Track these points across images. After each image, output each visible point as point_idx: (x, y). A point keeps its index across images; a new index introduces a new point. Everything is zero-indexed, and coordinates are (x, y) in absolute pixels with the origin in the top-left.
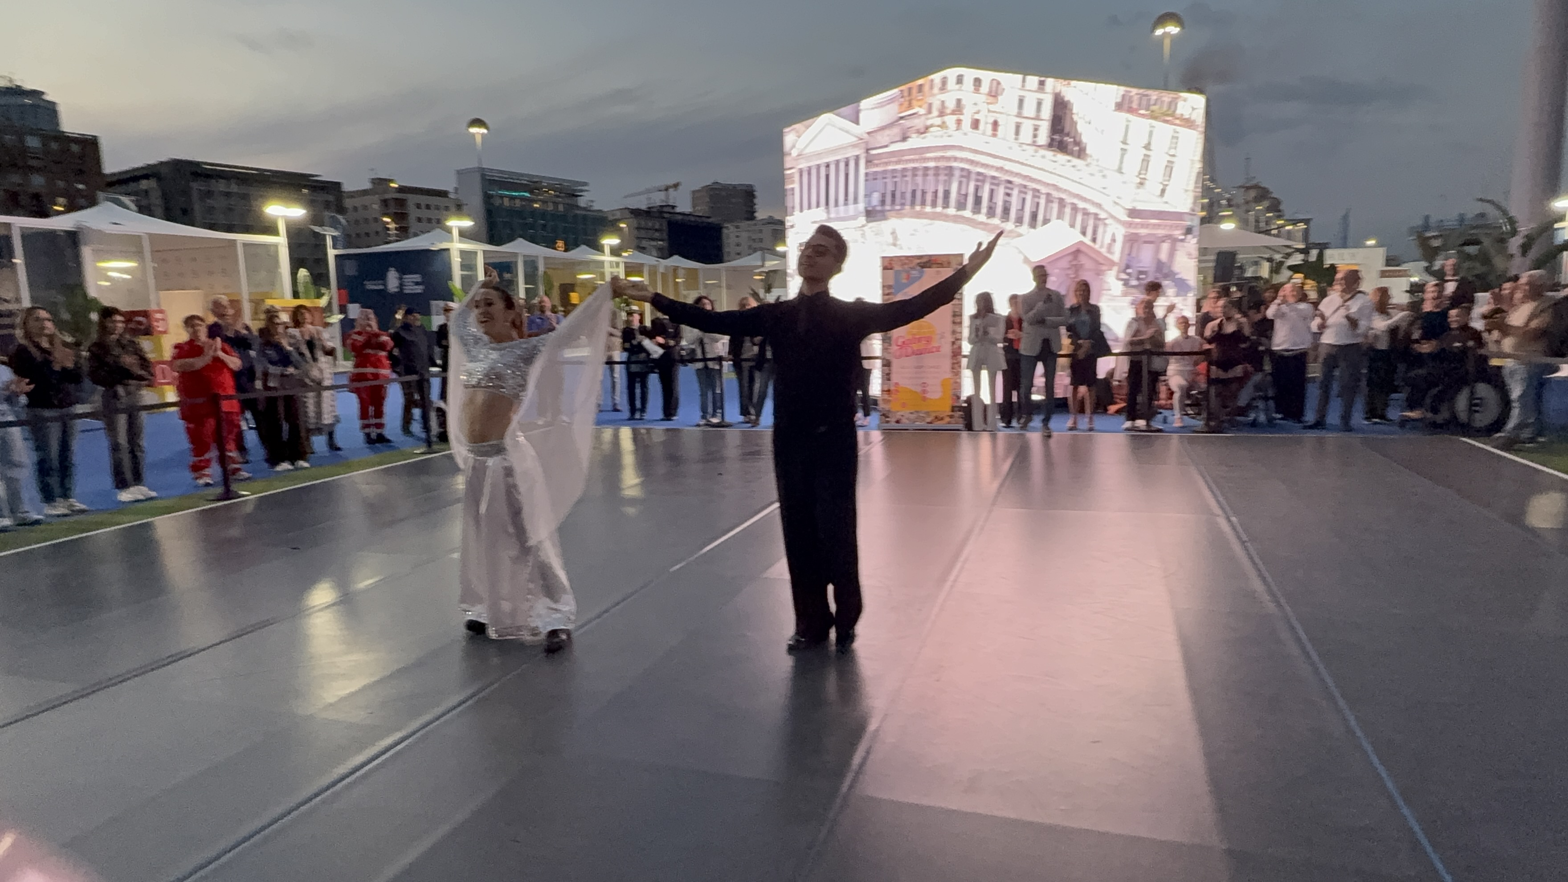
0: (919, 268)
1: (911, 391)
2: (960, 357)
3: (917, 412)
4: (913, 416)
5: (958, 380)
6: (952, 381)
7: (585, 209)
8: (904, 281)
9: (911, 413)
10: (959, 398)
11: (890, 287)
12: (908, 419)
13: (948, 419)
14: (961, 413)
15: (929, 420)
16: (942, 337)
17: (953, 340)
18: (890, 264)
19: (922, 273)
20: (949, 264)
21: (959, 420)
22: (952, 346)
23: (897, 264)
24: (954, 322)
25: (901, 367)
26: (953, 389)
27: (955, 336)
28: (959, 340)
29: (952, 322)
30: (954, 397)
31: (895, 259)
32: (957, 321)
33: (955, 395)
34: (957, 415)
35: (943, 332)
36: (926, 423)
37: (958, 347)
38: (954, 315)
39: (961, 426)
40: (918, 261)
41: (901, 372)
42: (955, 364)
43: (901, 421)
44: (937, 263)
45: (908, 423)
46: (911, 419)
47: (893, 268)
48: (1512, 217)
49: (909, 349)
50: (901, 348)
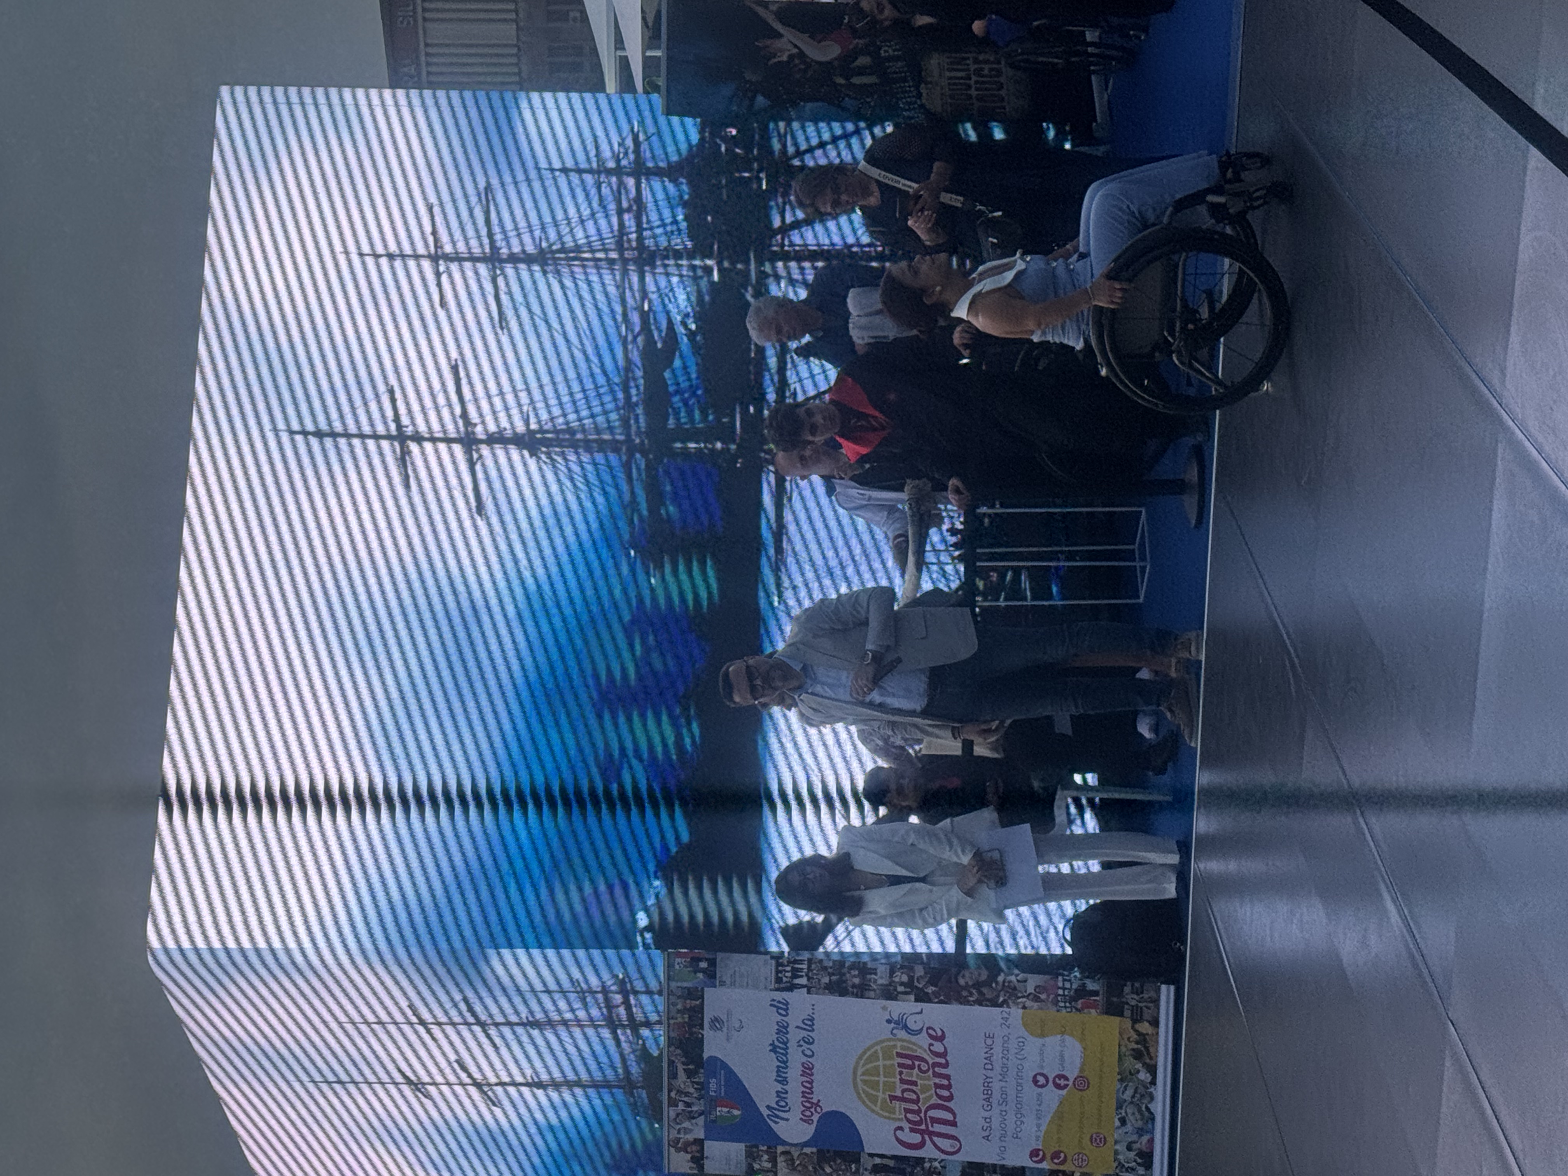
0: (700, 1078)
1: (1059, 1115)
2: (962, 982)
3: (1119, 1107)
4: (1134, 1122)
5: (1030, 989)
6: (1029, 1003)
8: (736, 1112)
9: (1123, 1121)
10: (1082, 992)
11: (751, 1155)
12: (1140, 1132)
13: (1145, 1027)
14: (1127, 989)
15: (1144, 1076)
16: (901, 1024)
17: (912, 997)
18: (687, 1144)
19: (717, 1066)
20: (696, 994)
21: (1146, 996)
22: (930, 1001)
23: (687, 1131)
24: (861, 991)
25: (987, 1138)
26: (1056, 1003)
27: (901, 989)
28: (911, 979)
29: (857, 996)
30: (1079, 1004)
31: (674, 1134)
32: (857, 981)
33: (1073, 999)
34: (1132, 999)
35: (889, 1021)
36: (1153, 1082)
37: (932, 982)
38: (839, 988)
39: (1167, 993)
40: (681, 1075)
41: (1002, 1137)
42: (981, 993)
43: (1144, 1149)
44: (691, 1026)
45: (1152, 1132)
46: (1140, 1123)
47: (700, 1142)
49: (932, 1113)
50: (932, 1134)
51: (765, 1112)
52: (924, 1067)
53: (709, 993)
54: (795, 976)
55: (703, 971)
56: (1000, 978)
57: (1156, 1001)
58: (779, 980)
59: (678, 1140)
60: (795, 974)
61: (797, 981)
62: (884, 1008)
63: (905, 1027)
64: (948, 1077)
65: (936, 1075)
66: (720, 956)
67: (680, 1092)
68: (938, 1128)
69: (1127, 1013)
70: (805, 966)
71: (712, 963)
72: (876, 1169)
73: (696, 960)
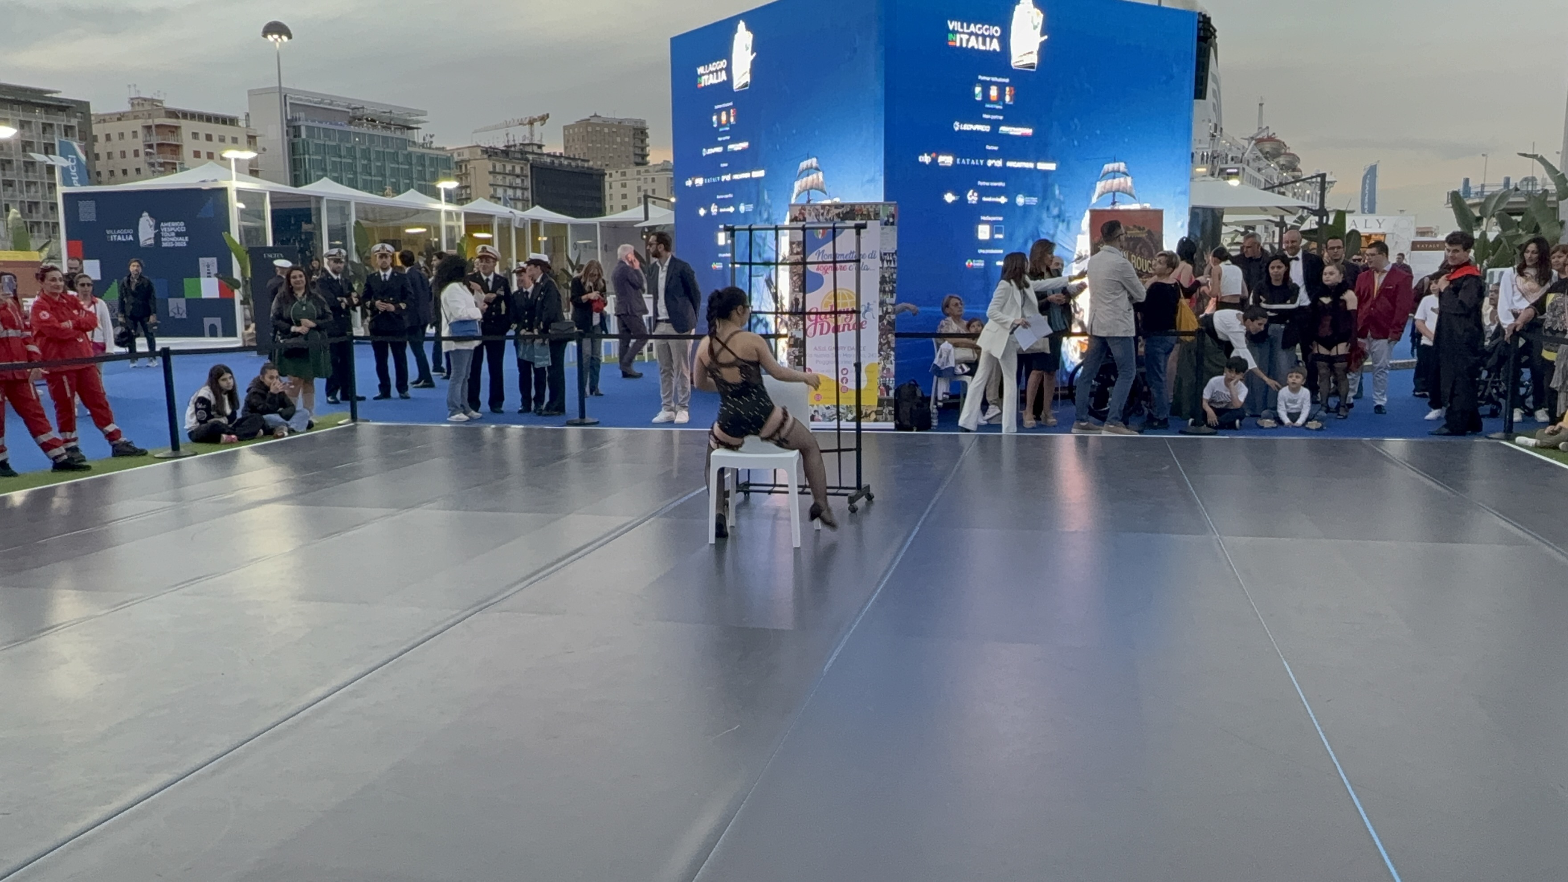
0: (836, 219)
2: (890, 336)
3: (835, 406)
4: (828, 413)
5: (888, 366)
6: (882, 365)
7: (423, 146)
8: (819, 237)
9: (828, 408)
10: (888, 389)
11: (800, 244)
12: (824, 416)
13: (873, 416)
14: (891, 408)
15: (850, 416)
16: (868, 310)
17: (881, 314)
18: (803, 214)
20: (877, 216)
21: (889, 416)
22: (880, 321)
23: (810, 214)
24: (883, 291)
25: (815, 349)
26: (882, 377)
27: (885, 309)
28: (889, 313)
29: (880, 291)
30: (882, 387)
31: (808, 208)
32: (887, 289)
33: (884, 385)
34: (886, 410)
35: (868, 304)
36: (847, 421)
37: (889, 323)
38: (883, 281)
39: (891, 425)
40: (837, 211)
41: (816, 355)
42: (884, 344)
43: (816, 418)
44: (862, 214)
45: (824, 420)
46: (827, 415)
47: (804, 220)
48: (1563, 175)
49: (826, 325)
50: (816, 324)
51: (821, 249)
52: (848, 320)
53: (878, 222)
54: (887, 261)
55: (888, 221)
56: (892, 353)
57: (886, 420)
58: (885, 254)
59: (805, 210)
60: (889, 261)
61: (885, 263)
62: (875, 302)
63: (866, 311)
64: (843, 330)
65: (844, 325)
66: (895, 227)
67: (829, 211)
68: (819, 327)
69: (880, 409)
70: (892, 265)
71: (892, 224)
72: (797, 300)
73: (893, 216)
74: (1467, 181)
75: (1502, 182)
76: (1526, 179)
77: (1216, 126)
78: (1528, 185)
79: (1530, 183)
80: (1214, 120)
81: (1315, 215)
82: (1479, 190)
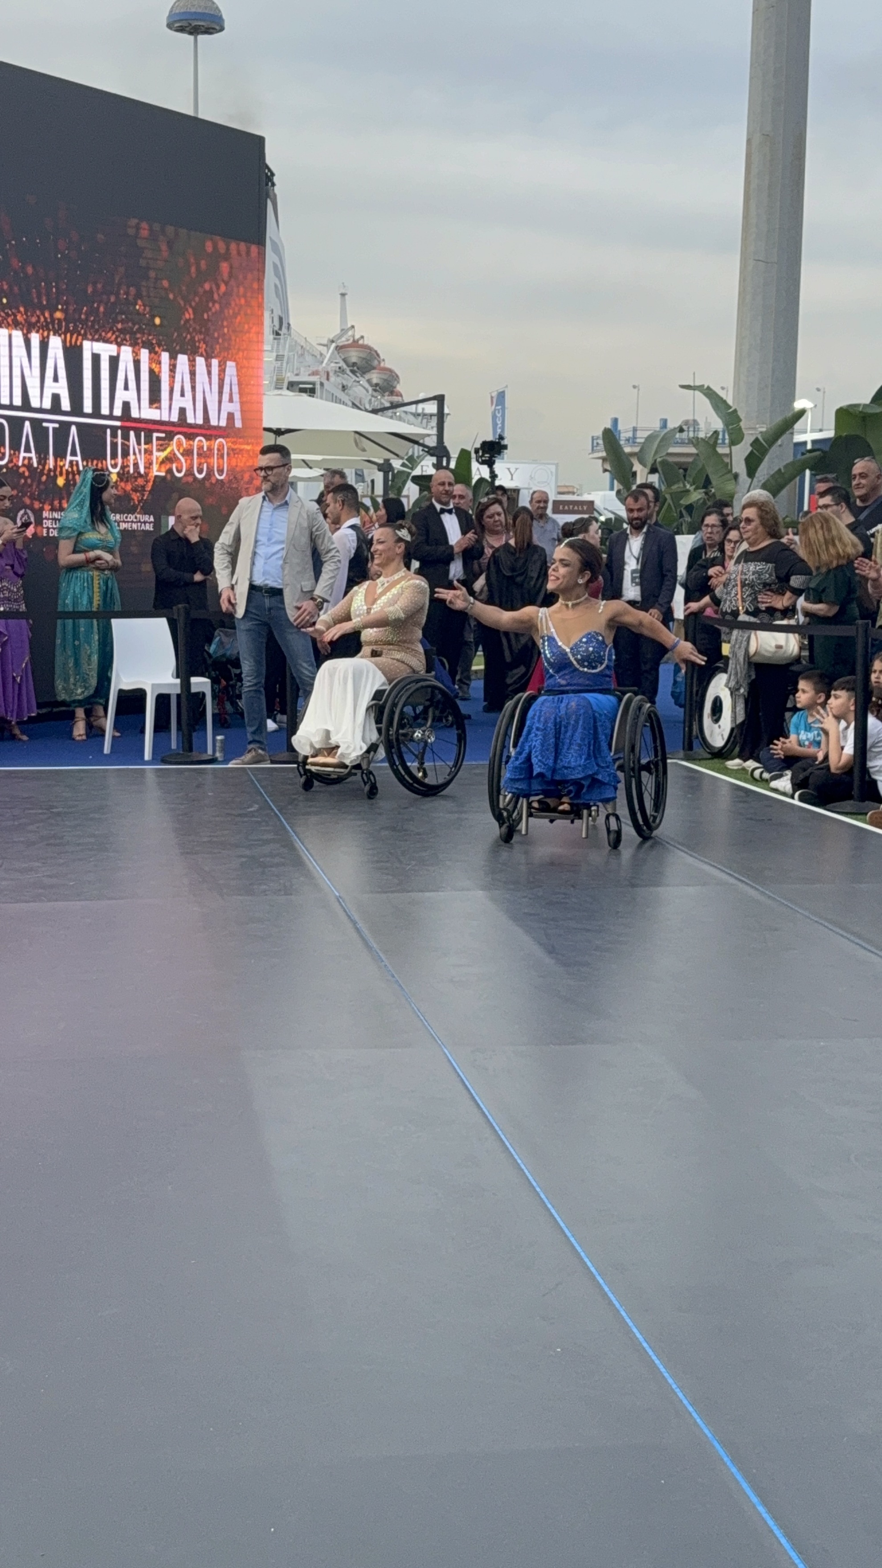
48: (735, 411)
74: (615, 421)
75: (657, 425)
76: (686, 422)
77: (281, 319)
78: (688, 431)
79: (691, 429)
80: (278, 312)
81: (432, 455)
82: (630, 434)
